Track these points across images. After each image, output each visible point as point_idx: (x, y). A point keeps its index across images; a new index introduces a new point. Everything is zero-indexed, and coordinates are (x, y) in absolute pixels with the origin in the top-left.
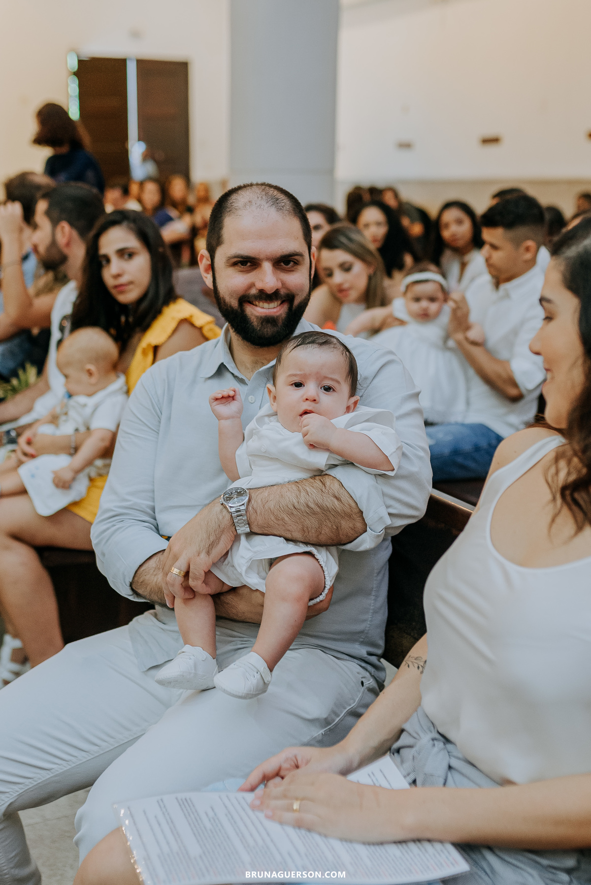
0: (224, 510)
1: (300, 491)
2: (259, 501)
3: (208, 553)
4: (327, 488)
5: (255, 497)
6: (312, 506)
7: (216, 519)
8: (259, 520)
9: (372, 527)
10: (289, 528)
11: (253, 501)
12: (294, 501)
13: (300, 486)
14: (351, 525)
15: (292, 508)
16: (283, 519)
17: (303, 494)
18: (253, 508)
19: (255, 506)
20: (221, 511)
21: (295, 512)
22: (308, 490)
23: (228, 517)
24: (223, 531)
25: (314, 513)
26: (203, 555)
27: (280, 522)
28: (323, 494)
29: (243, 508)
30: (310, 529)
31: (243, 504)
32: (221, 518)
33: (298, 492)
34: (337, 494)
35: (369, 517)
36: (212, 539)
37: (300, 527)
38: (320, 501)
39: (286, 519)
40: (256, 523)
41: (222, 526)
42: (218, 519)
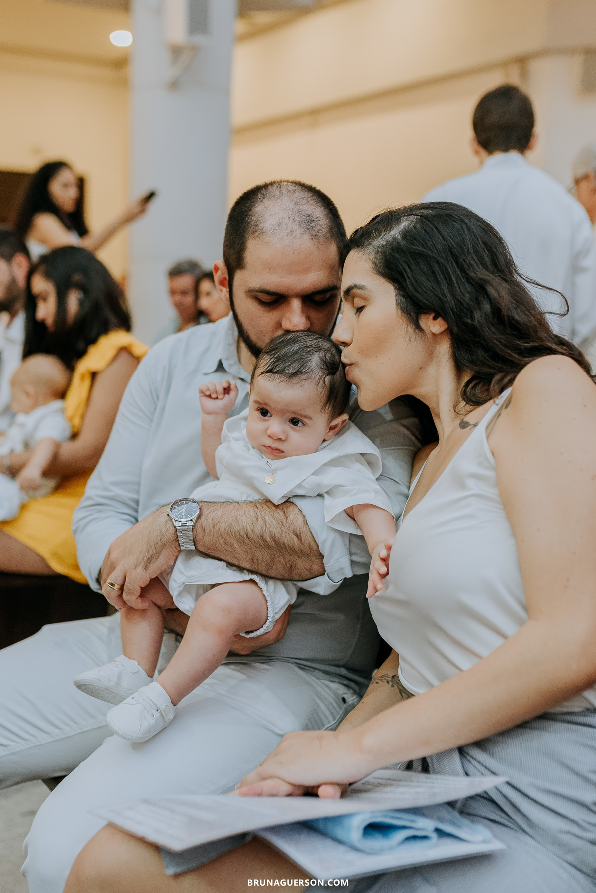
0: (169, 522)
1: (257, 518)
2: (210, 519)
3: (146, 567)
4: (289, 521)
5: (206, 514)
6: (268, 539)
7: (159, 532)
8: (206, 541)
9: (329, 575)
10: (238, 556)
11: (203, 518)
12: (249, 528)
13: (259, 513)
14: (308, 566)
15: (245, 536)
16: (232, 545)
17: (260, 522)
18: (201, 526)
19: (204, 524)
20: (166, 523)
21: (247, 541)
22: (267, 519)
23: (172, 530)
24: (164, 546)
25: (268, 547)
26: (140, 569)
27: (229, 548)
28: (283, 529)
29: (190, 524)
30: (260, 562)
31: (191, 520)
32: (164, 530)
33: (254, 519)
34: (298, 533)
35: (329, 564)
36: (151, 553)
37: (250, 557)
38: (277, 535)
39: (236, 545)
40: (201, 544)
41: (164, 540)
42: (161, 531)
